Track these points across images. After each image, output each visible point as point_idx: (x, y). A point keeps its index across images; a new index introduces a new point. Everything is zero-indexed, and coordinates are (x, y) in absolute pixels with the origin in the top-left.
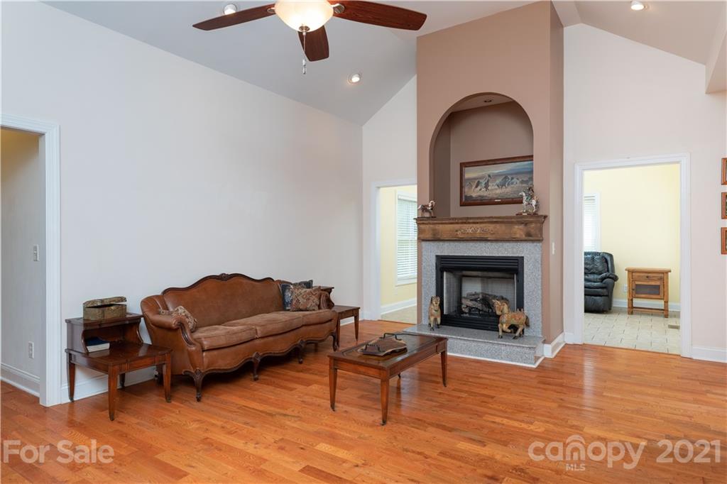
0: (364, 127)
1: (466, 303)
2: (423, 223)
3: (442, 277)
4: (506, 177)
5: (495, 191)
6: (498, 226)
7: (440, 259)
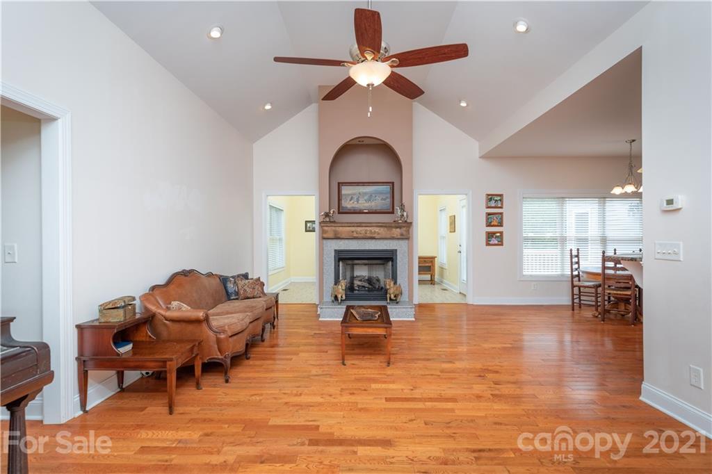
0: (254, 145)
1: (357, 283)
2: (327, 226)
3: (339, 266)
4: (371, 196)
5: (363, 204)
6: (382, 229)
7: (337, 252)
